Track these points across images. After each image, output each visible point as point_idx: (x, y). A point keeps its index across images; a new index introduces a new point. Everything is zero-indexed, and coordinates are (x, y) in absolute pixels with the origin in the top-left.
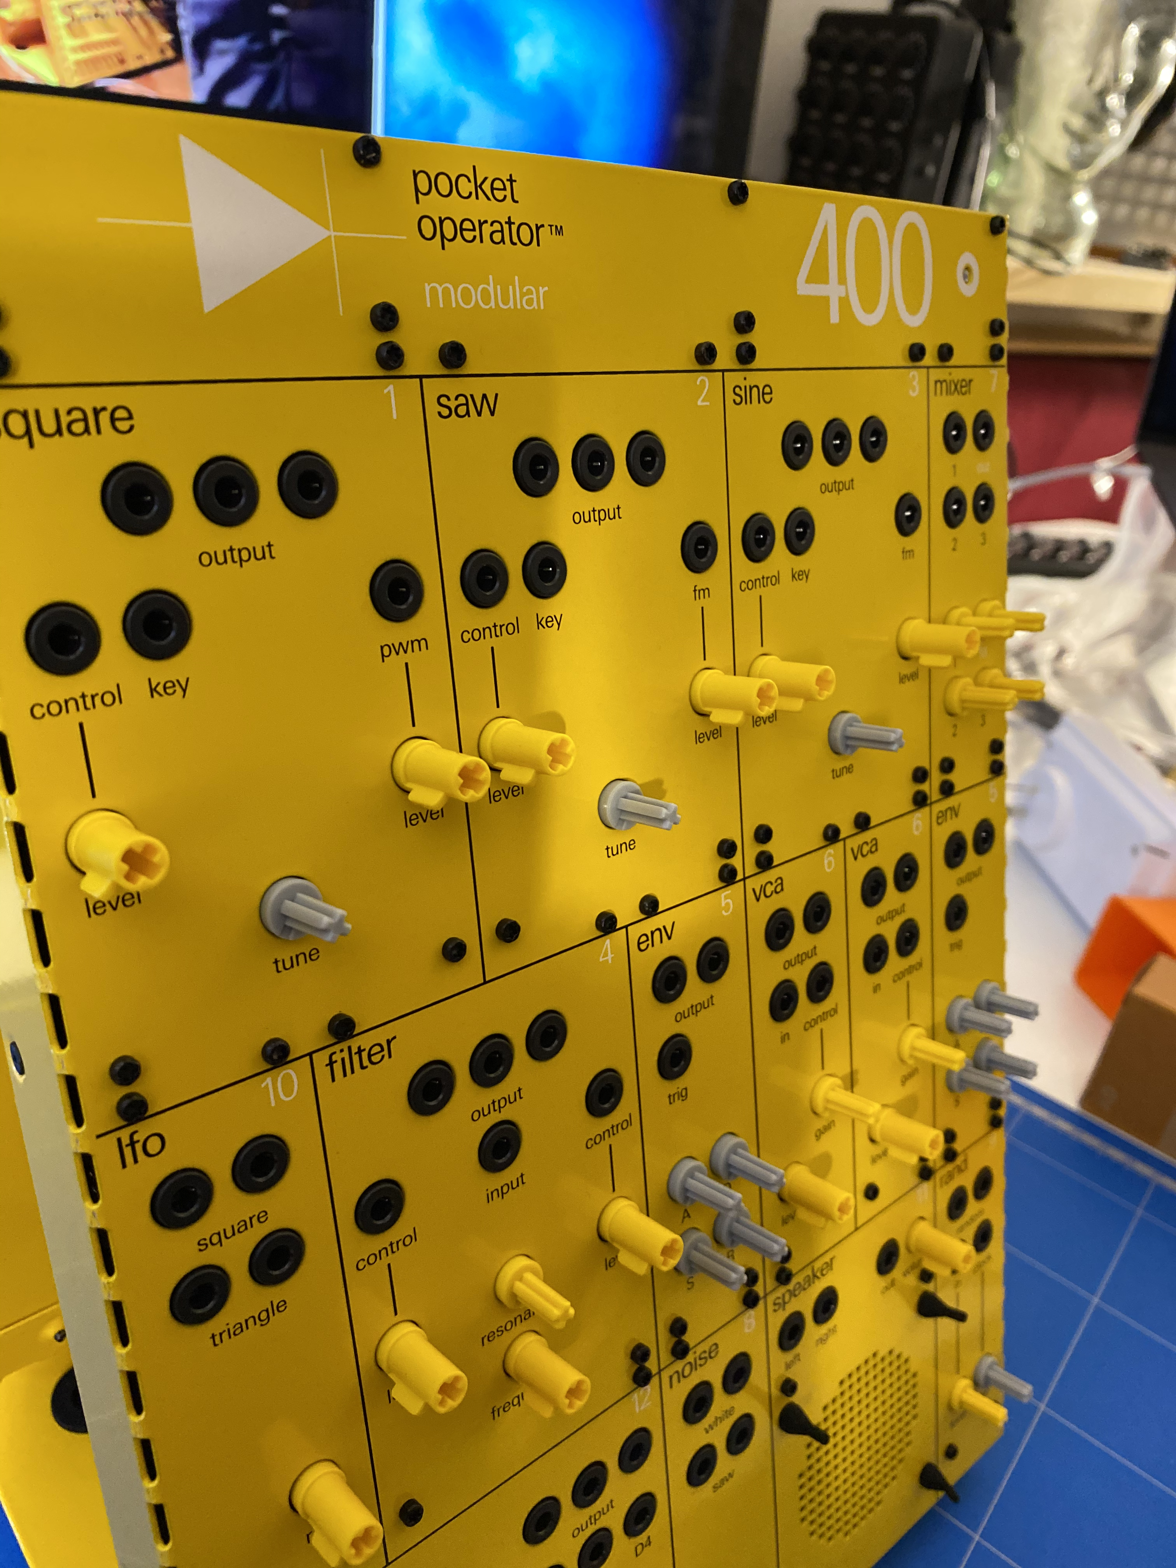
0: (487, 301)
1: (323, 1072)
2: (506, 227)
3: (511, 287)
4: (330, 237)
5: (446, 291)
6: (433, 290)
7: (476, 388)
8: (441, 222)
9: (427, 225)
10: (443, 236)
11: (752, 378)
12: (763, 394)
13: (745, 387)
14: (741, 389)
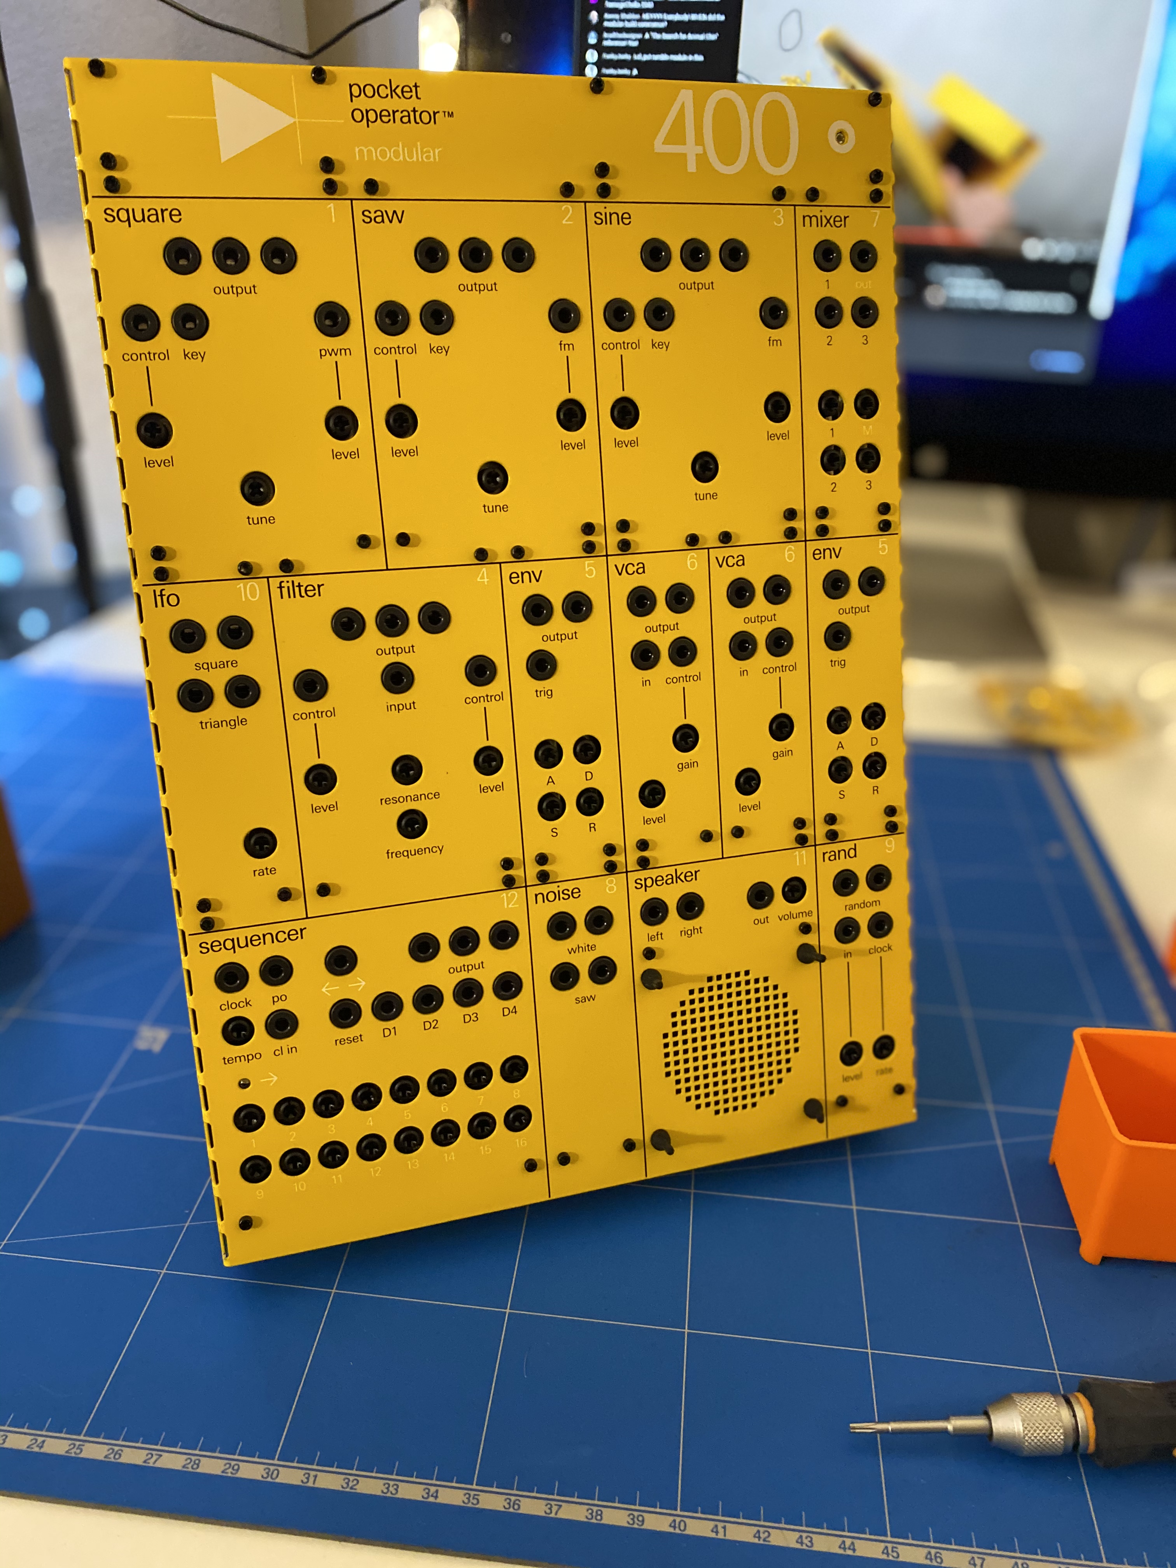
0: (397, 156)
1: (275, 592)
2: (412, 114)
3: (414, 150)
4: (295, 123)
5: (369, 151)
6: (361, 151)
7: (389, 207)
8: (367, 112)
9: (358, 115)
10: (368, 120)
11: (611, 208)
12: (622, 218)
13: (606, 214)
14: (601, 214)
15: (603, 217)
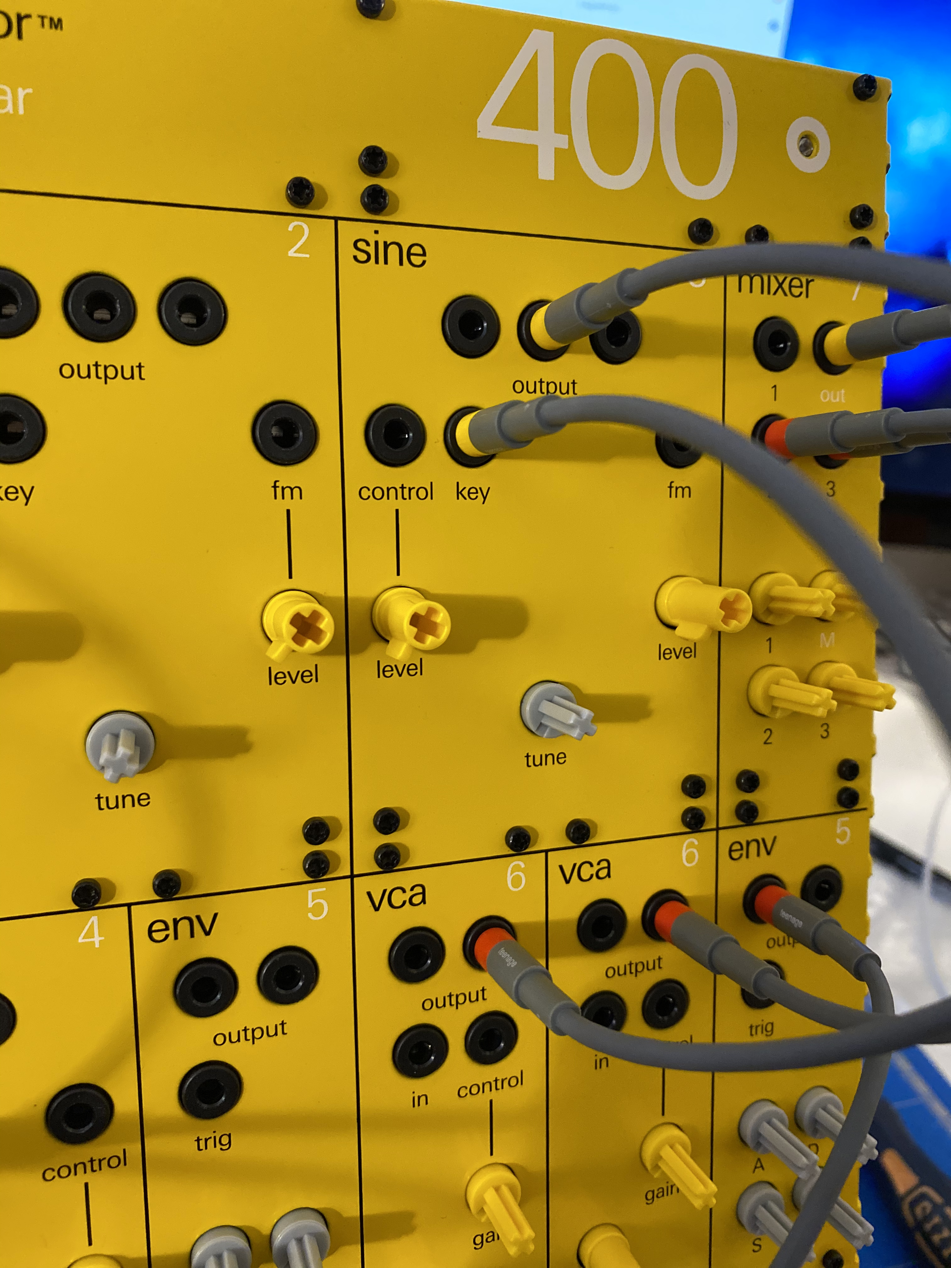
11: (388, 233)
12: (409, 254)
13: (376, 243)
14: (368, 244)
15: (371, 250)
